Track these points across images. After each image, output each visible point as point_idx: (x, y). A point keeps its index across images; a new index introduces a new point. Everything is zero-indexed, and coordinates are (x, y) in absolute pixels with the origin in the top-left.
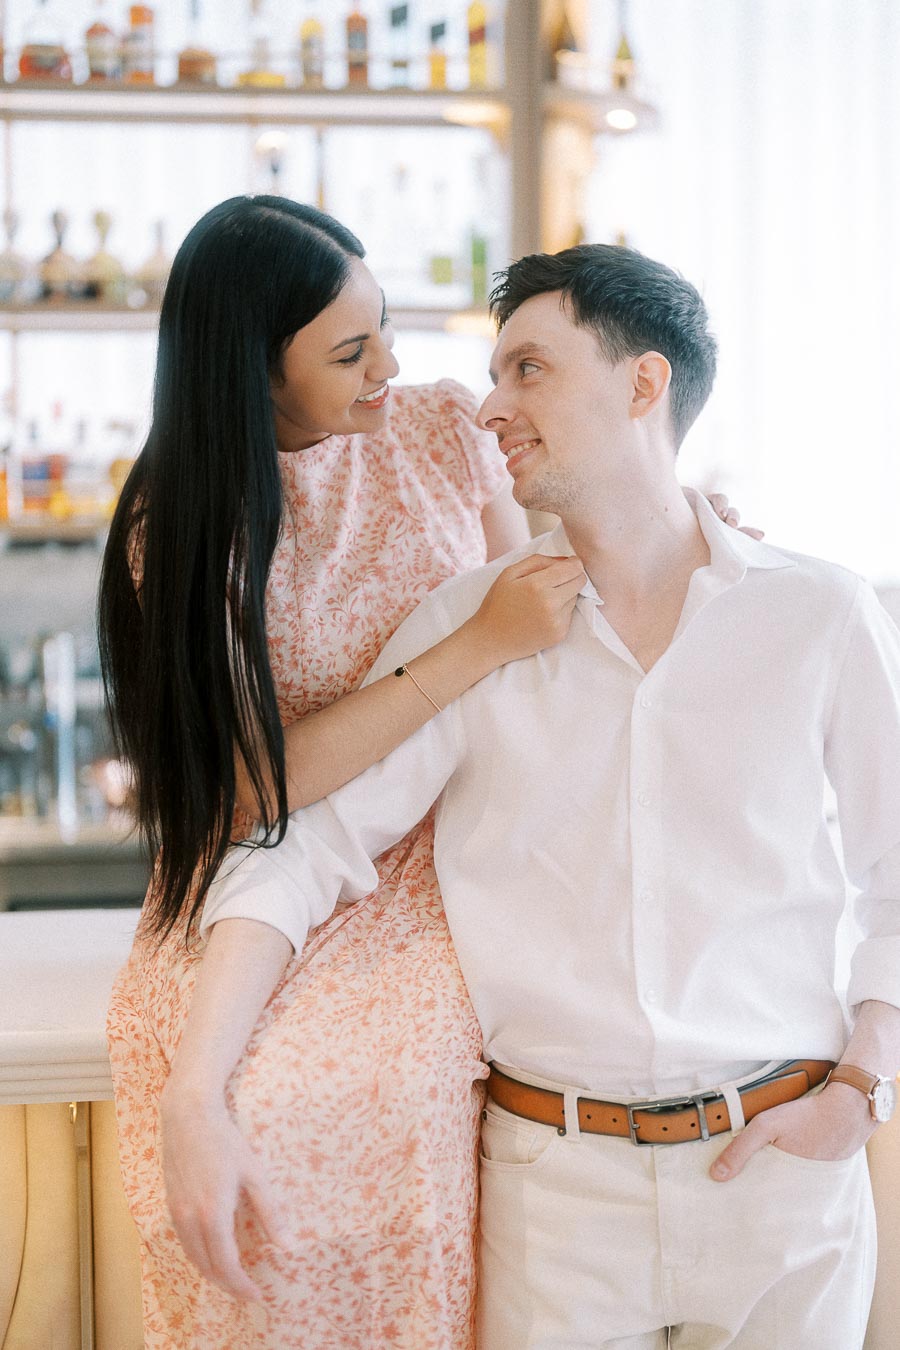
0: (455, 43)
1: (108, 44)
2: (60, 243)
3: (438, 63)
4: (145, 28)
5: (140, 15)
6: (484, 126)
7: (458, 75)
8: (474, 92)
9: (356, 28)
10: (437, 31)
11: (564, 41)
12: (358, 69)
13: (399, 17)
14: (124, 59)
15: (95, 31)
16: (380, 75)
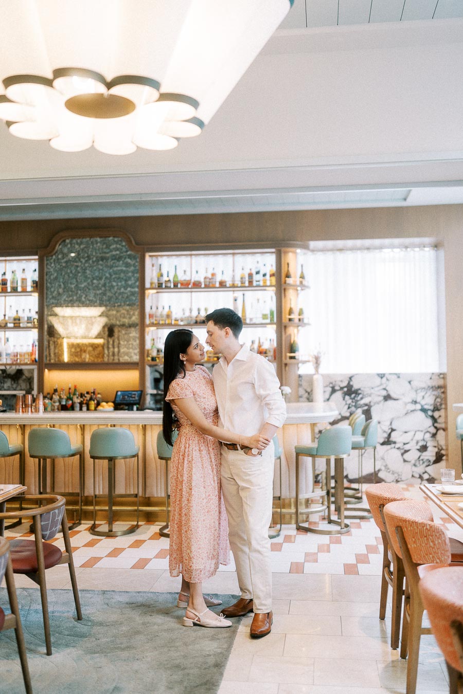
0: (268, 277)
1: (208, 280)
2: (199, 313)
3: (265, 281)
4: (214, 277)
5: (213, 275)
6: (273, 290)
7: (268, 283)
8: (271, 286)
9: (250, 275)
10: (264, 275)
11: (288, 276)
12: (251, 282)
13: (258, 273)
14: (210, 282)
15: (205, 278)
16: (255, 284)
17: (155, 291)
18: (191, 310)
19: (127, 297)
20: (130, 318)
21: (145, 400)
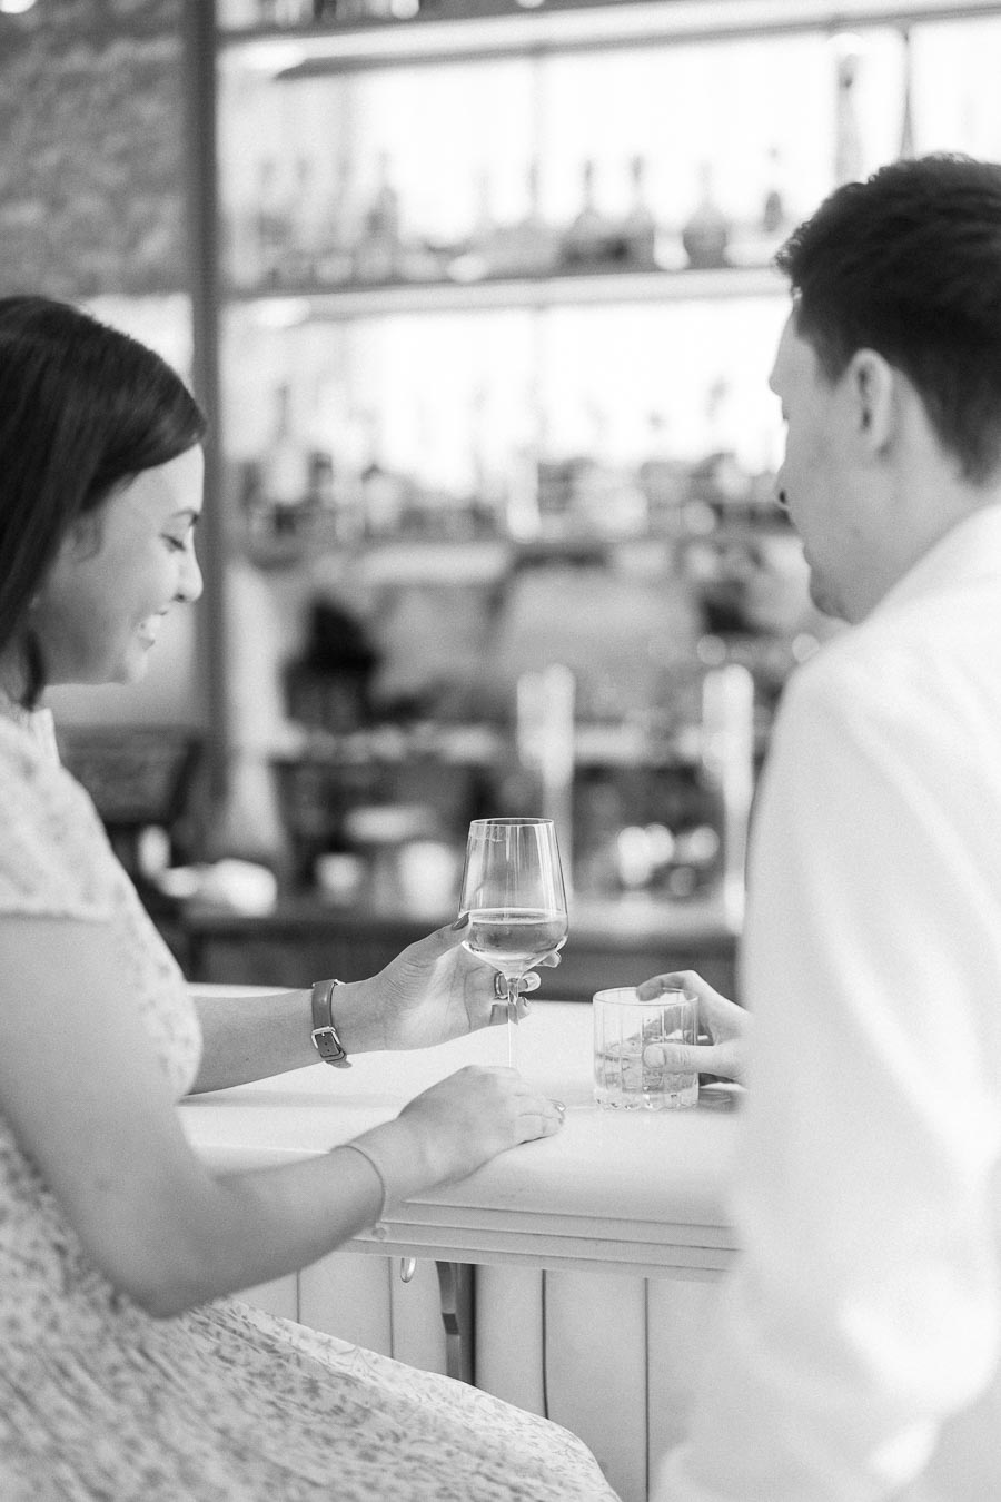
17: (288, 52)
18: (533, 178)
19: (114, 103)
20: (132, 243)
21: (220, 790)
